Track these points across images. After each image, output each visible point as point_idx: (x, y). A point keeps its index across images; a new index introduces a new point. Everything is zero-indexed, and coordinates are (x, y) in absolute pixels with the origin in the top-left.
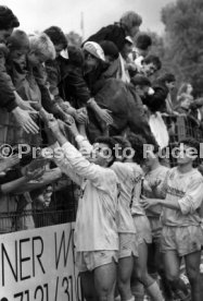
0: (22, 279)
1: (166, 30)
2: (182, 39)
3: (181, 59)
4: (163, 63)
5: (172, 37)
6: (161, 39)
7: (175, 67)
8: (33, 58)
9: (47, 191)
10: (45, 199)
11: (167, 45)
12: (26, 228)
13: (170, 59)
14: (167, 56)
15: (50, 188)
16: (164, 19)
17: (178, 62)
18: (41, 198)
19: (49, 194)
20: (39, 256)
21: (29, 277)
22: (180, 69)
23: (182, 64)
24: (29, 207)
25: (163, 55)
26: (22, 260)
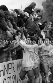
0: (9, 74)
1: (43, 8)
2: (48, 10)
3: (47, 15)
4: (43, 16)
5: (45, 10)
6: (42, 10)
7: (46, 18)
8: (12, 17)
9: (15, 51)
10: (14, 53)
11: (44, 12)
12: (10, 61)
13: (45, 15)
14: (44, 15)
15: (16, 50)
16: (43, 5)
17: (47, 16)
18: (13, 53)
19: (16, 52)
20: (13, 68)
21: (11, 73)
22: (47, 18)
23: (48, 17)
24: (10, 55)
25: (43, 14)
26: (9, 69)
